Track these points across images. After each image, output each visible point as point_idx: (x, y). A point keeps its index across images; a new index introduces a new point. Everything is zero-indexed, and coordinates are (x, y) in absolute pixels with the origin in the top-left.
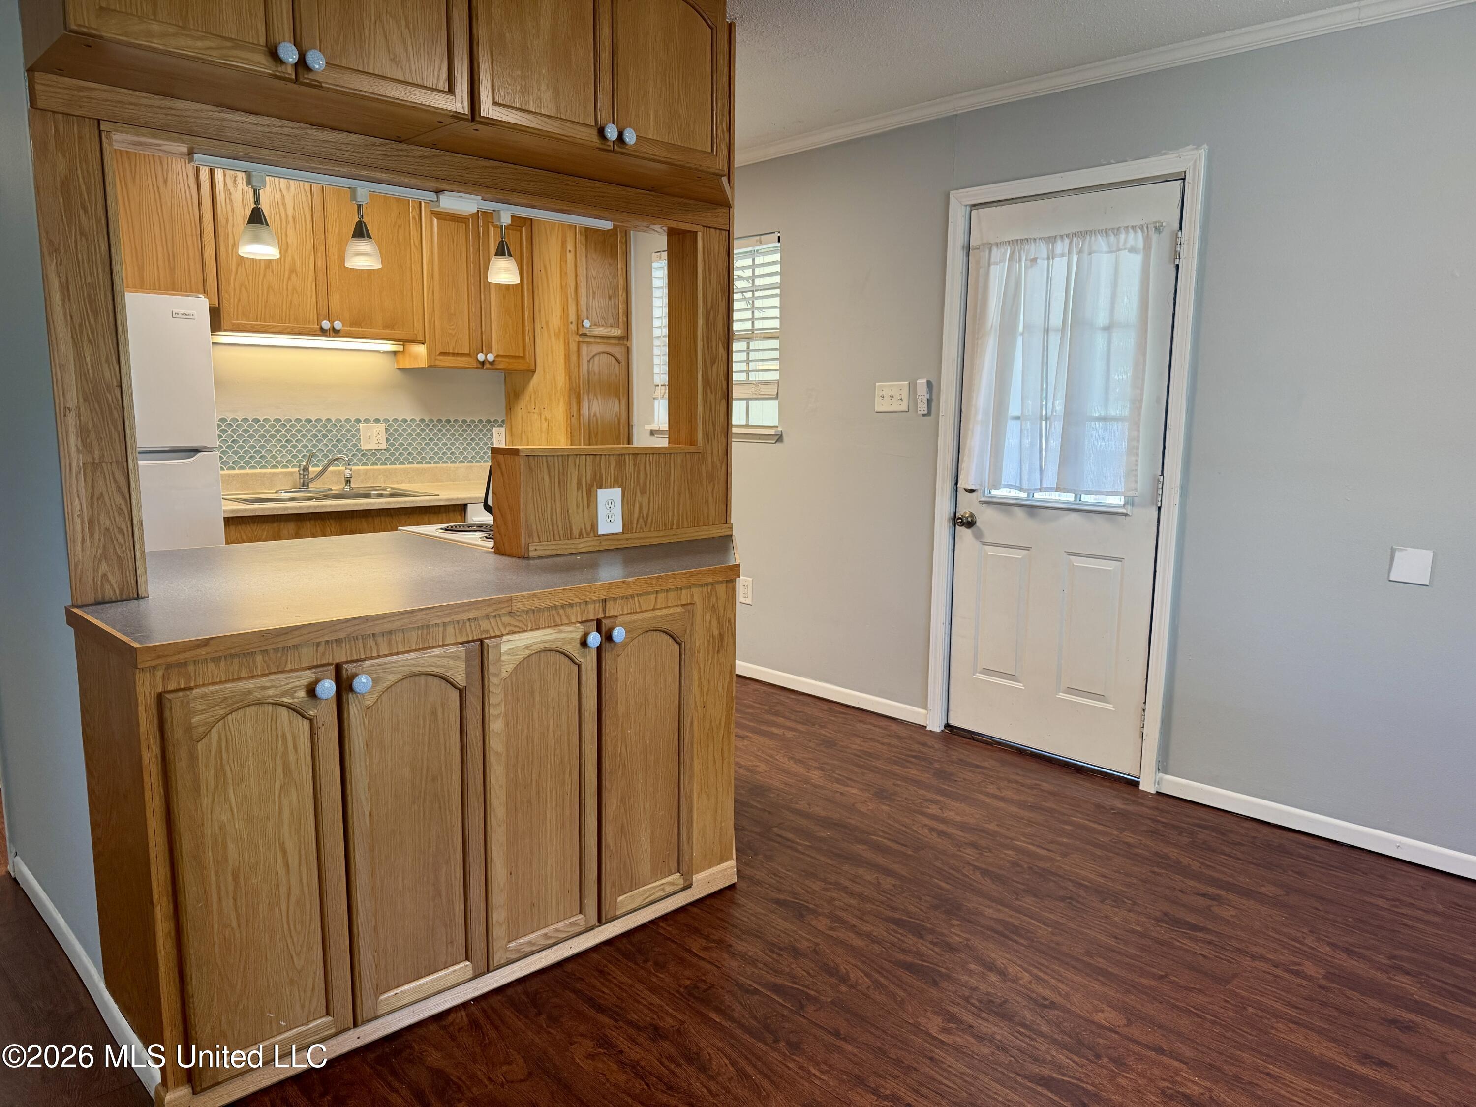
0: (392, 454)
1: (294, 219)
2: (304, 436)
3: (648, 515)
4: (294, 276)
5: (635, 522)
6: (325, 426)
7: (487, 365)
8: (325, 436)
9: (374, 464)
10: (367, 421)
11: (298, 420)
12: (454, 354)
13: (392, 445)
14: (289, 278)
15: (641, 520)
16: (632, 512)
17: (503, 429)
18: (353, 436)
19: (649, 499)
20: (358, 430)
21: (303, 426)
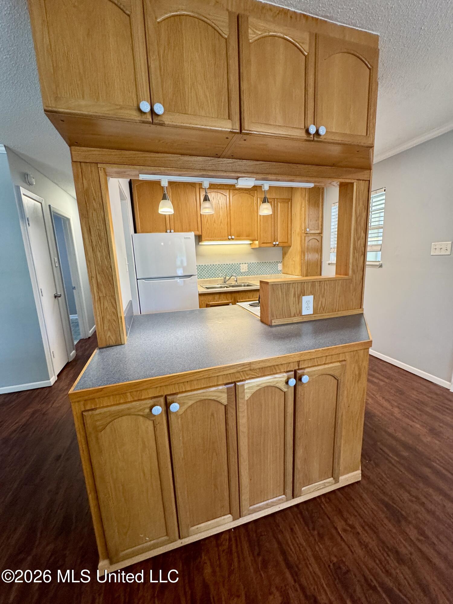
0: (249, 273)
1: (222, 207)
2: (226, 269)
3: (325, 306)
4: (221, 225)
5: (319, 309)
6: (231, 266)
7: (276, 245)
8: (231, 269)
9: (244, 276)
10: (242, 264)
11: (224, 264)
12: (266, 243)
13: (249, 270)
14: (220, 225)
15: (321, 308)
16: (317, 305)
17: (281, 264)
18: (239, 268)
19: (326, 299)
20: (240, 266)
21: (226, 266)
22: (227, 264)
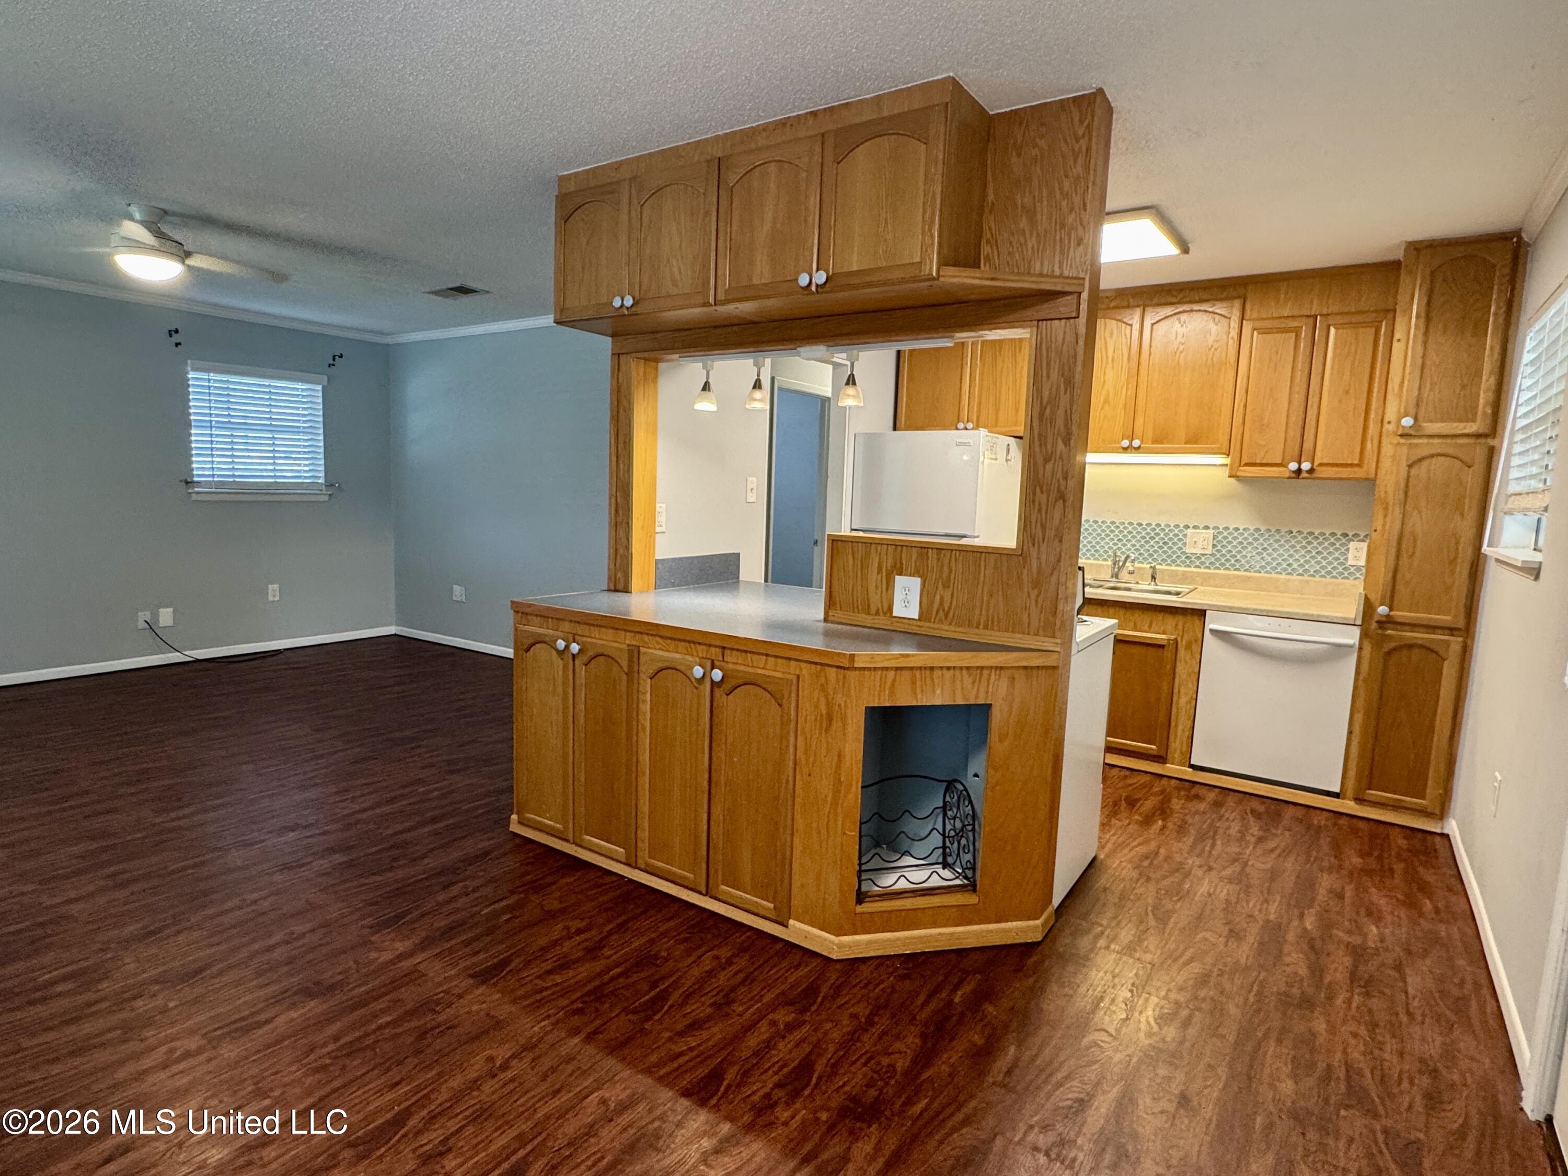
0: (1218, 560)
1: (1113, 359)
3: (950, 608)
4: (1107, 407)
5: (934, 613)
6: (1154, 530)
7: (1304, 475)
9: (1197, 567)
10: (1195, 527)
11: (1132, 524)
12: (1262, 465)
13: (1219, 551)
15: (941, 613)
16: (932, 603)
17: (1364, 545)
18: (1180, 540)
19: (952, 594)
20: (1185, 536)
21: (1134, 529)
22: (1140, 525)
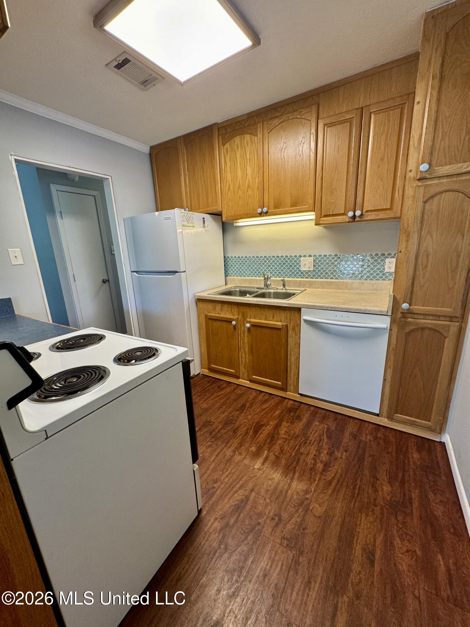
0: (317, 273)
2: (275, 264)
6: (285, 259)
7: (357, 219)
8: (284, 264)
9: (307, 278)
10: (305, 256)
11: (274, 257)
12: (333, 216)
14: (247, 191)
18: (297, 264)
20: (300, 261)
21: (275, 259)
22: (278, 257)
